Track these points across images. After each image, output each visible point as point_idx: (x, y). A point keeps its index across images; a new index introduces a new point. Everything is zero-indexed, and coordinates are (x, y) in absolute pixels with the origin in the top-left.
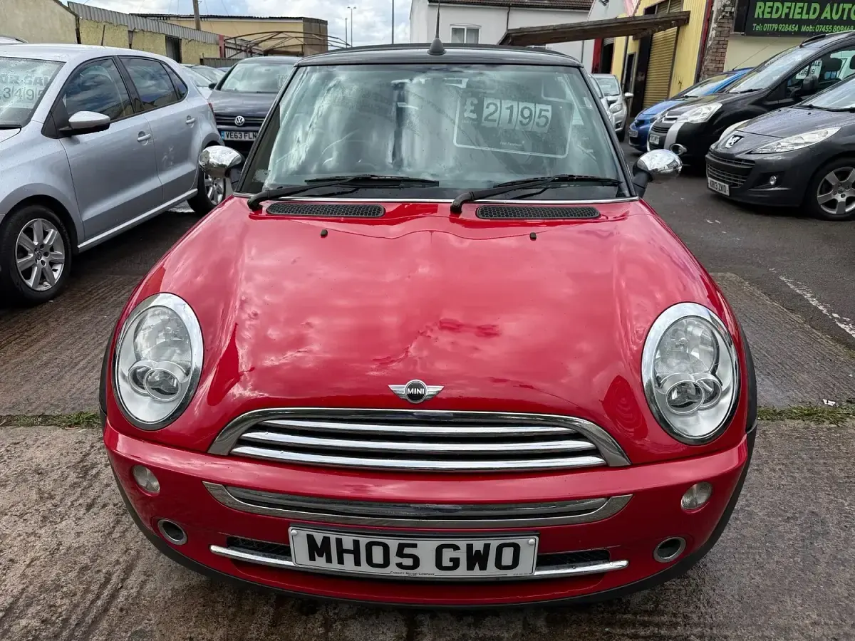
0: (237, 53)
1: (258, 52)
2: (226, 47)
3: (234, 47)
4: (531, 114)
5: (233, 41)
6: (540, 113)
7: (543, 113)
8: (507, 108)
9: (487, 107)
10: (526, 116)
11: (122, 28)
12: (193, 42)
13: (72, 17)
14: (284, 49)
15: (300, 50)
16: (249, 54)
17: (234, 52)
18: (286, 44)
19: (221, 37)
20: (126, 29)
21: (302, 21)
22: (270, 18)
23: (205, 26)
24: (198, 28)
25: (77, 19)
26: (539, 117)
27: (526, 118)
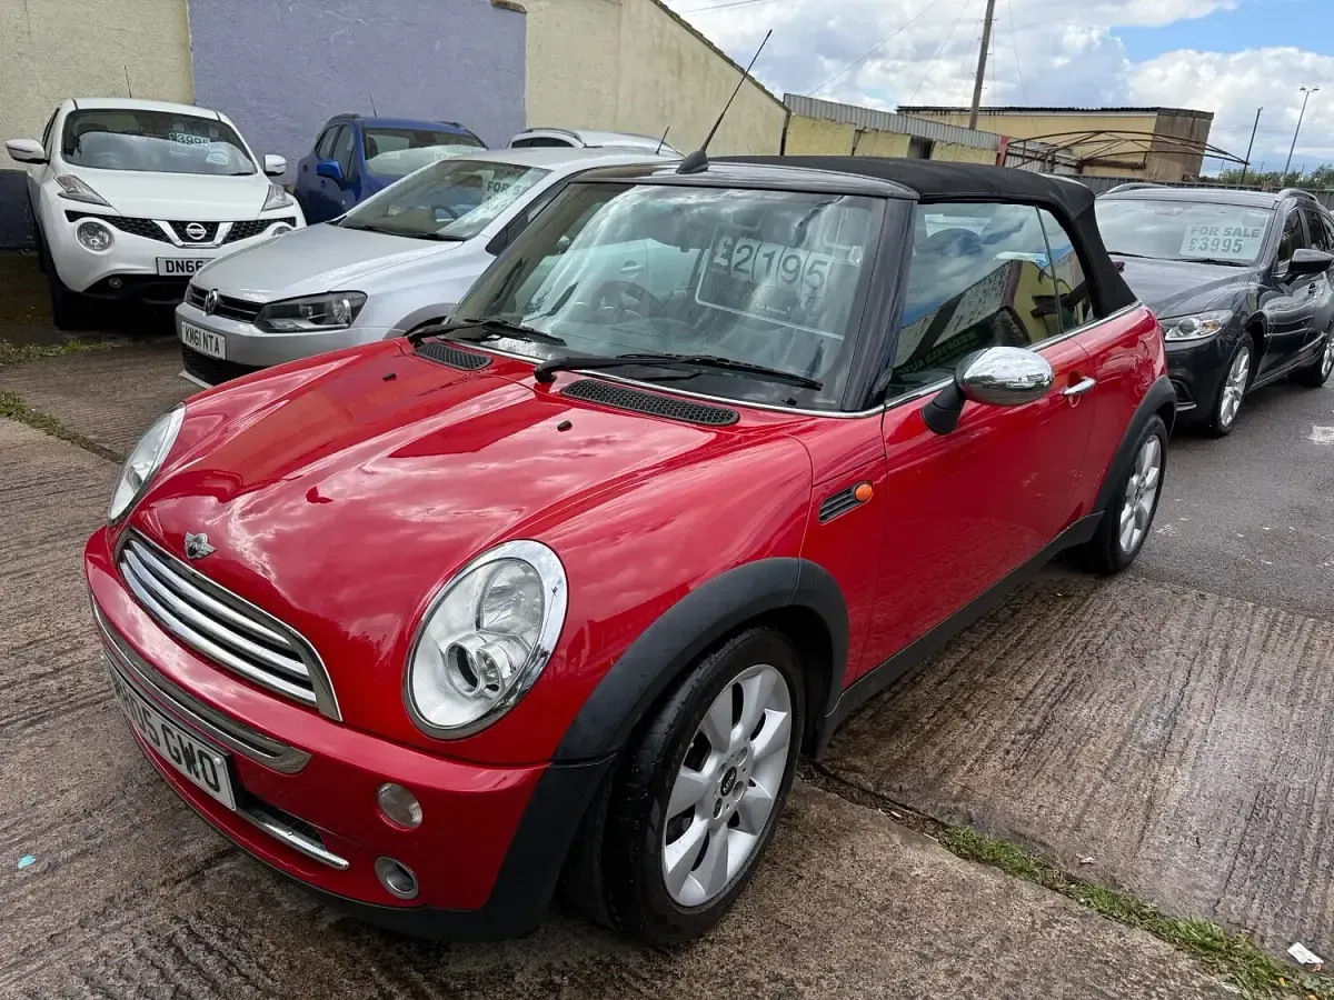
0: (1024, 163)
1: (1063, 161)
2: (1007, 154)
3: (1021, 153)
4: (798, 267)
5: (1021, 145)
6: (813, 265)
7: (818, 267)
8: (765, 255)
9: (739, 252)
10: (790, 269)
11: (847, 127)
12: (953, 147)
13: (783, 113)
14: (1112, 159)
15: (1139, 160)
16: (1048, 166)
17: (1020, 161)
18: (1115, 150)
19: (1005, 139)
20: (854, 128)
21: (1156, 114)
22: (1104, 110)
23: (983, 123)
24: (972, 127)
25: (788, 116)
26: (810, 272)
27: (791, 272)
